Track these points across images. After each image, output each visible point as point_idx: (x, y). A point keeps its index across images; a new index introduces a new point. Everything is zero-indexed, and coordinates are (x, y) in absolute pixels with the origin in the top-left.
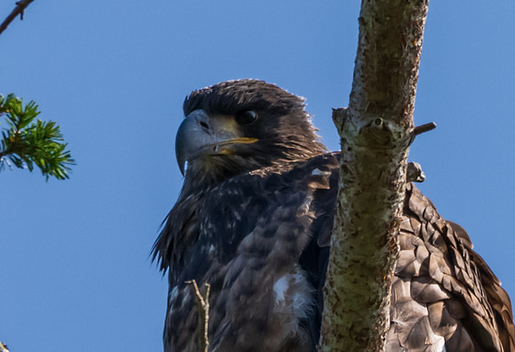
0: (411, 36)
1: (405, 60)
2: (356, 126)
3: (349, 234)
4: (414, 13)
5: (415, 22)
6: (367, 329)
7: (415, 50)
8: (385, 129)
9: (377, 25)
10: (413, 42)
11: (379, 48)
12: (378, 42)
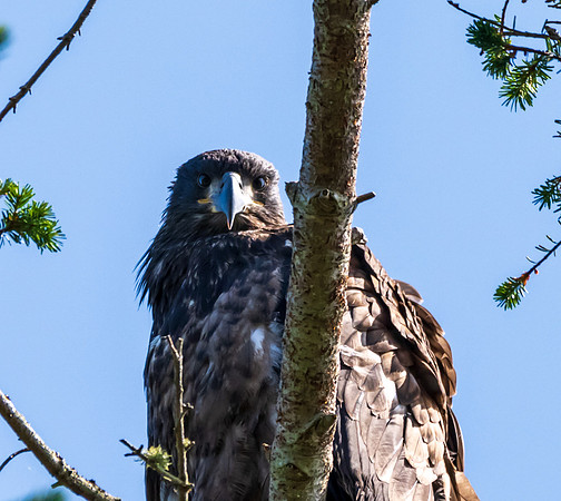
0: (352, 117)
1: (347, 138)
2: (306, 197)
3: (302, 291)
4: (354, 97)
5: (355, 105)
6: (321, 374)
7: (355, 130)
8: (332, 198)
9: (322, 109)
10: (353, 122)
11: (324, 128)
12: (323, 123)
